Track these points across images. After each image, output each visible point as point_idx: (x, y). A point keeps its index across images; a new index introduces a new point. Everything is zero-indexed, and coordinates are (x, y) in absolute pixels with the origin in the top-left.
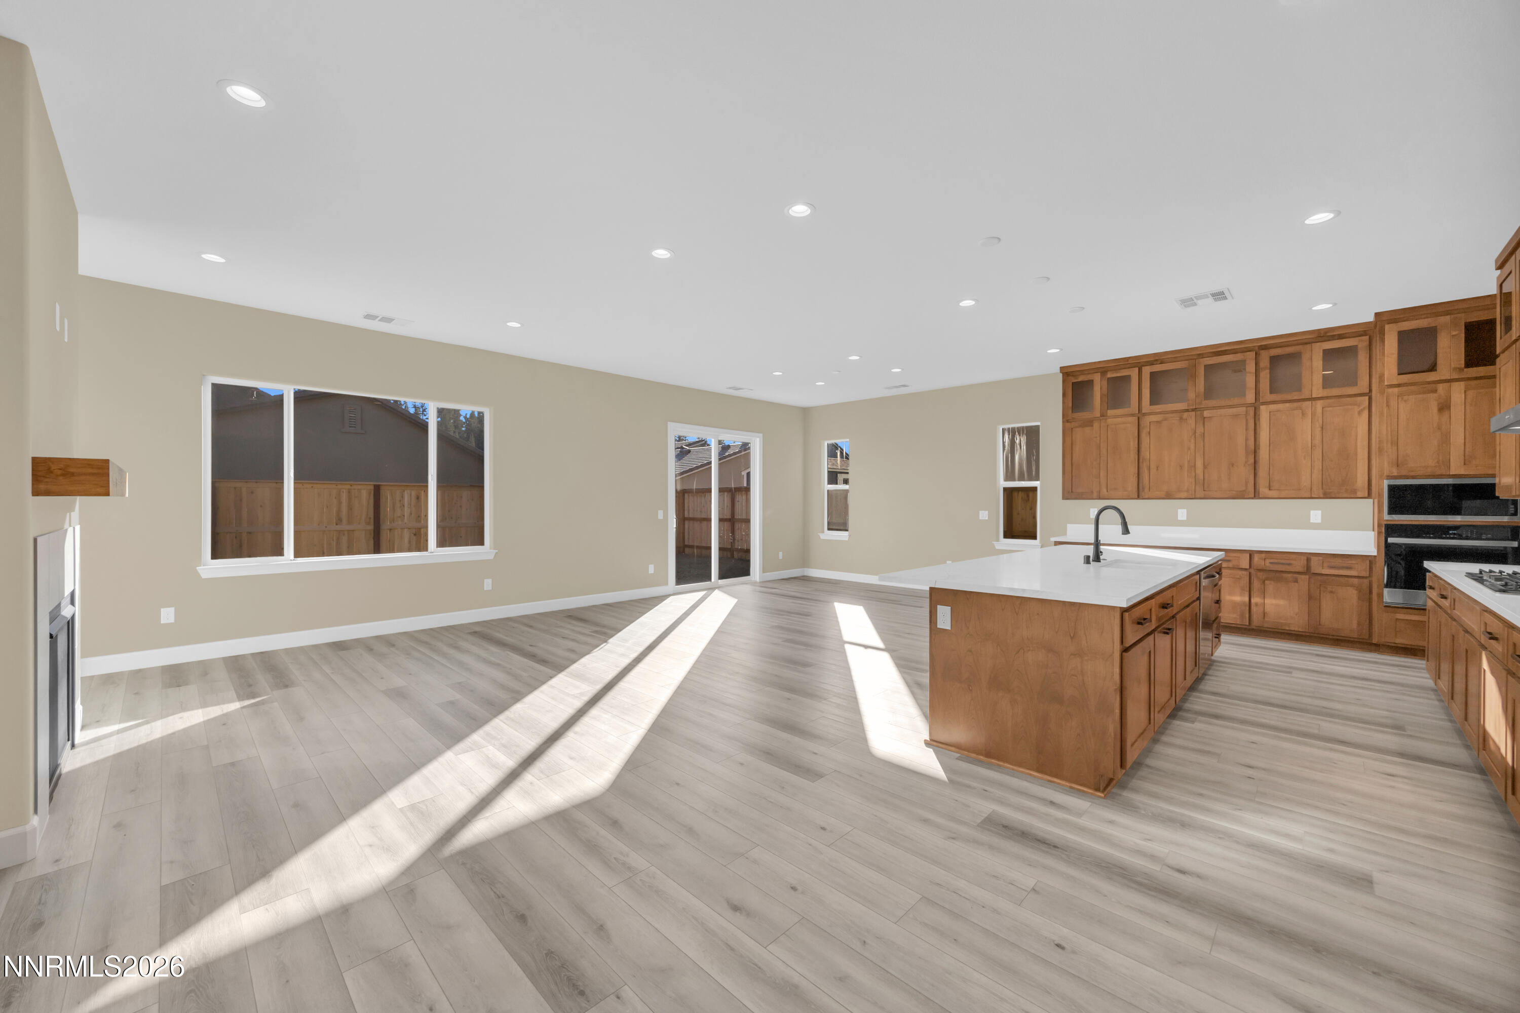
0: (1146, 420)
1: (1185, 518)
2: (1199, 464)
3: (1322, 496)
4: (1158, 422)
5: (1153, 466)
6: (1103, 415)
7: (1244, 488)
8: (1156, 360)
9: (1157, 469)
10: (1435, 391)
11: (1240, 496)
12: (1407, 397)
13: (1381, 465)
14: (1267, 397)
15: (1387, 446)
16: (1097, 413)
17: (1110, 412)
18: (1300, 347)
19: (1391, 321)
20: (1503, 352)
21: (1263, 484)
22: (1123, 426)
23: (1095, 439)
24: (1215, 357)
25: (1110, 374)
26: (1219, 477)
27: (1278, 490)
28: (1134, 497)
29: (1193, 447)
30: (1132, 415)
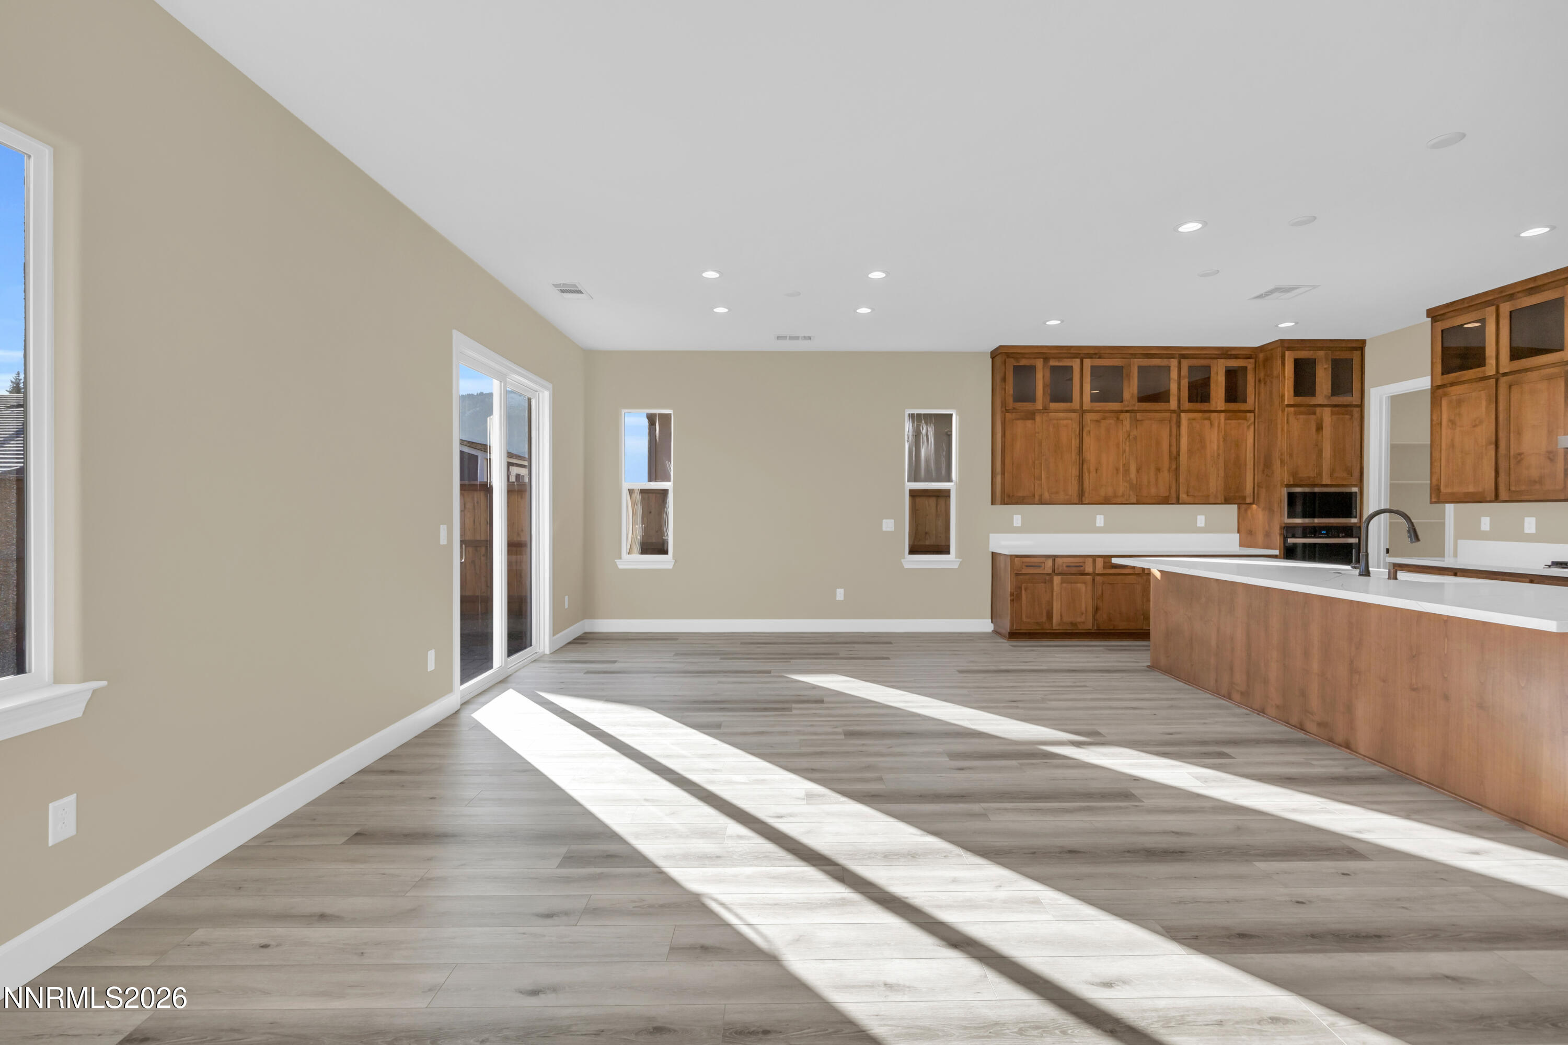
0: (1089, 417)
2: (1133, 468)
3: (1223, 502)
4: (1098, 421)
5: (1092, 469)
6: (1046, 409)
7: (1167, 494)
8: (1095, 354)
9: (1097, 472)
10: (1314, 413)
11: (1165, 501)
12: (1298, 416)
13: (1281, 474)
14: (1186, 405)
15: (1286, 457)
16: (1039, 405)
17: (1053, 406)
18: (1209, 360)
19: (1289, 349)
20: (1452, 384)
21: (1183, 489)
22: (1065, 422)
23: (1037, 435)
24: (1146, 360)
25: (1053, 363)
26: (1149, 482)
27: (1193, 496)
28: (1075, 502)
29: (1127, 449)
30: (1074, 411)
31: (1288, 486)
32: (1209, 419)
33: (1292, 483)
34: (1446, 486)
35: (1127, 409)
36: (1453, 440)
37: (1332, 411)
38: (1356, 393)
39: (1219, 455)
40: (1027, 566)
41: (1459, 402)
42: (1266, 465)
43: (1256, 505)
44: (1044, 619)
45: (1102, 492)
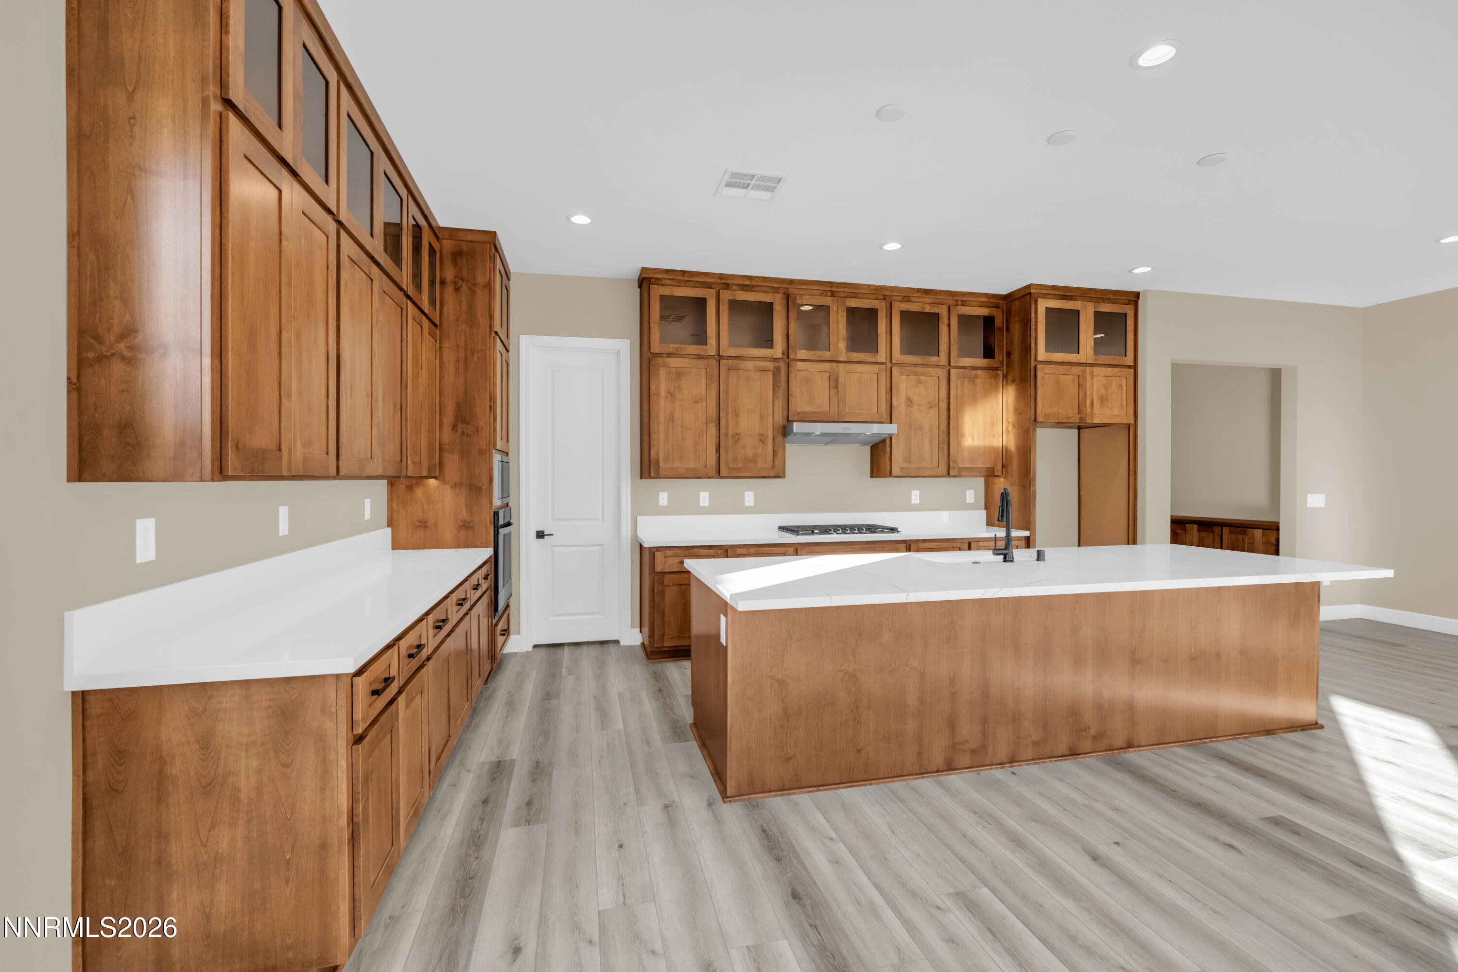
13: (494, 435)
14: (410, 288)
15: (497, 410)
18: (422, 217)
19: (496, 250)
20: (669, 355)
31: (497, 451)
32: (421, 324)
34: (666, 461)
36: (672, 414)
41: (679, 375)
42: (457, 418)
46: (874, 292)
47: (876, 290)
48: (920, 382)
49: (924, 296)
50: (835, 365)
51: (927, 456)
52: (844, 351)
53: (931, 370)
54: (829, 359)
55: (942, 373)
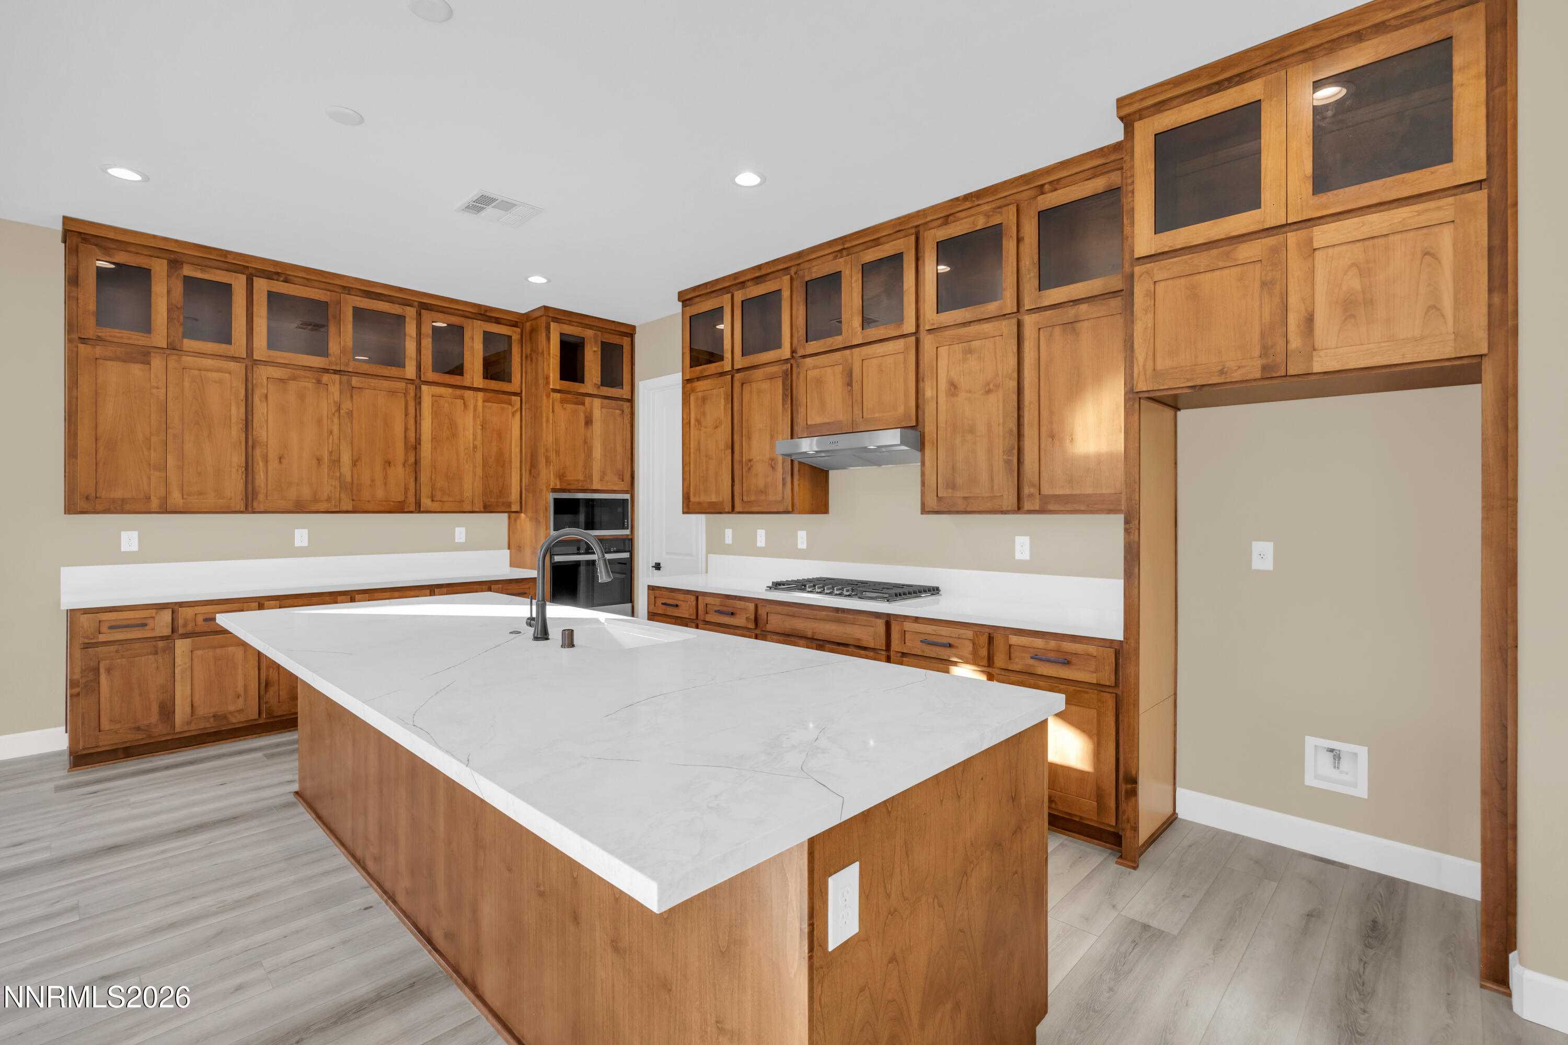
0: (262, 373)
1: (305, 544)
2: (346, 459)
3: (482, 510)
4: (281, 380)
5: (273, 457)
6: (173, 347)
7: (402, 498)
8: (278, 274)
9: (280, 462)
10: (583, 404)
11: (399, 508)
12: (565, 405)
13: (548, 476)
14: (430, 375)
15: (552, 456)
16: (159, 338)
17: (189, 344)
18: (462, 319)
19: (555, 320)
20: (698, 379)
21: (425, 491)
22: (215, 375)
23: (154, 391)
24: (366, 299)
25: (188, 271)
26: (373, 480)
27: (440, 501)
28: (238, 509)
29: (336, 429)
30: (235, 359)
31: (554, 490)
32: (462, 398)
33: (558, 487)
34: (695, 495)
35: (334, 368)
36: (699, 442)
37: (602, 403)
38: (627, 387)
39: (475, 447)
40: (111, 628)
41: (704, 399)
42: (532, 464)
43: (524, 513)
44: (154, 718)
45: (292, 494)
46: (898, 228)
47: (901, 224)
48: (970, 351)
49: (977, 203)
50: (847, 352)
51: (984, 477)
52: (860, 329)
53: (987, 327)
54: (841, 346)
55: (1008, 327)
